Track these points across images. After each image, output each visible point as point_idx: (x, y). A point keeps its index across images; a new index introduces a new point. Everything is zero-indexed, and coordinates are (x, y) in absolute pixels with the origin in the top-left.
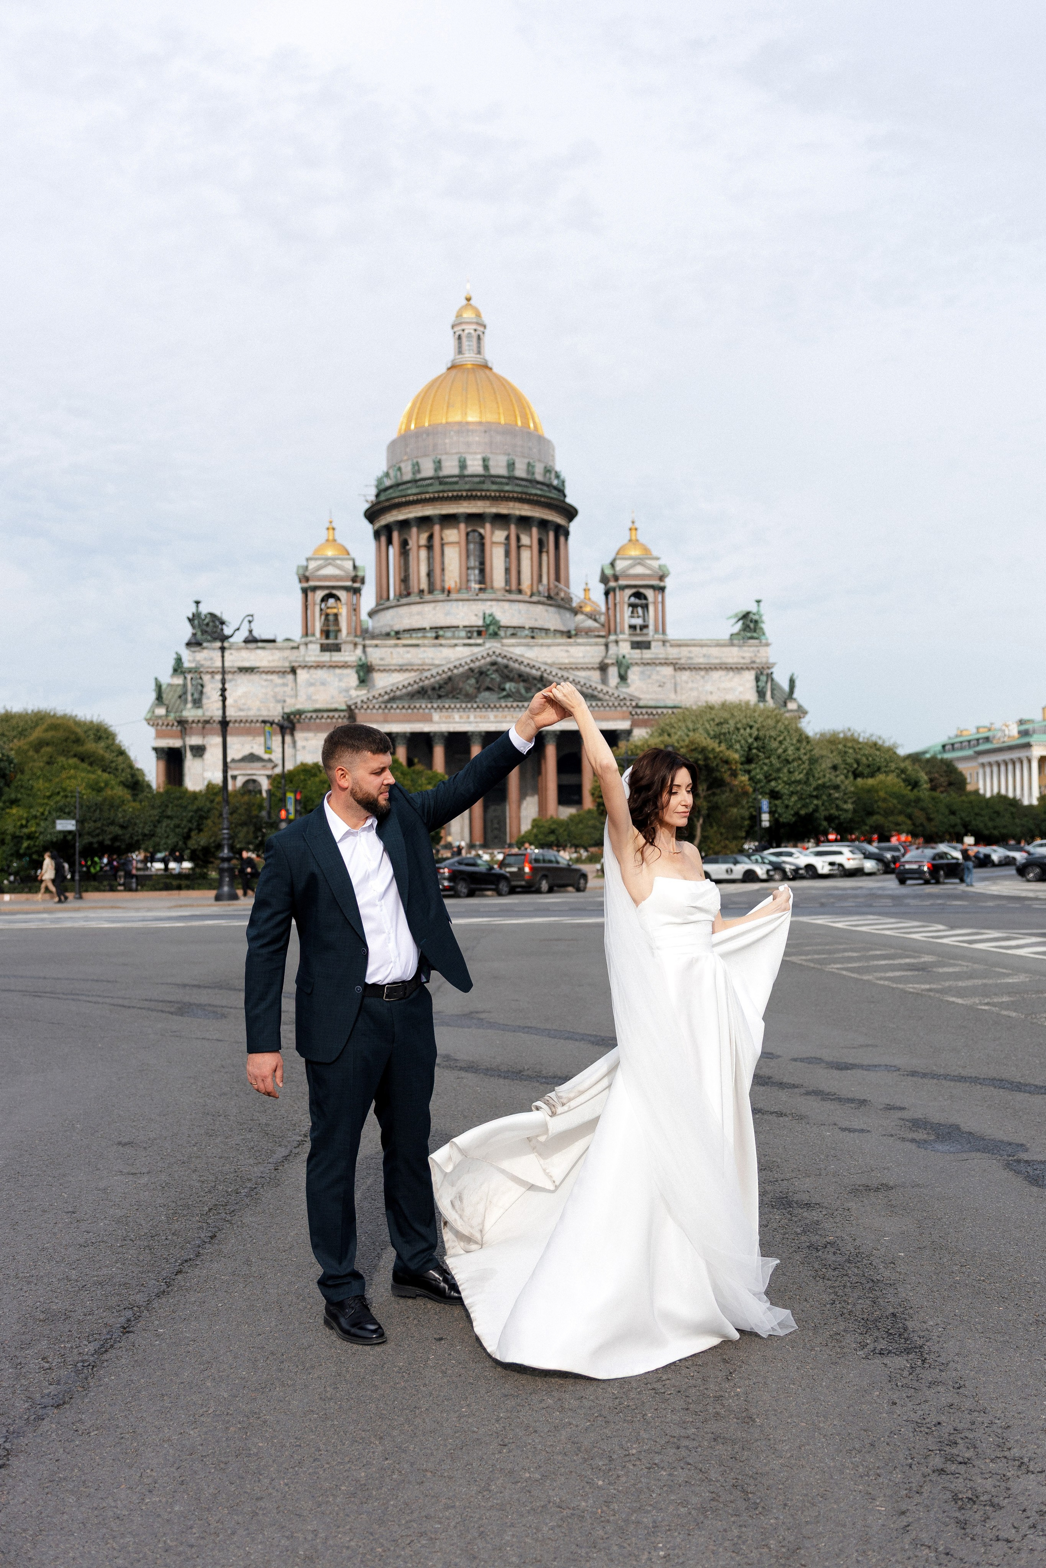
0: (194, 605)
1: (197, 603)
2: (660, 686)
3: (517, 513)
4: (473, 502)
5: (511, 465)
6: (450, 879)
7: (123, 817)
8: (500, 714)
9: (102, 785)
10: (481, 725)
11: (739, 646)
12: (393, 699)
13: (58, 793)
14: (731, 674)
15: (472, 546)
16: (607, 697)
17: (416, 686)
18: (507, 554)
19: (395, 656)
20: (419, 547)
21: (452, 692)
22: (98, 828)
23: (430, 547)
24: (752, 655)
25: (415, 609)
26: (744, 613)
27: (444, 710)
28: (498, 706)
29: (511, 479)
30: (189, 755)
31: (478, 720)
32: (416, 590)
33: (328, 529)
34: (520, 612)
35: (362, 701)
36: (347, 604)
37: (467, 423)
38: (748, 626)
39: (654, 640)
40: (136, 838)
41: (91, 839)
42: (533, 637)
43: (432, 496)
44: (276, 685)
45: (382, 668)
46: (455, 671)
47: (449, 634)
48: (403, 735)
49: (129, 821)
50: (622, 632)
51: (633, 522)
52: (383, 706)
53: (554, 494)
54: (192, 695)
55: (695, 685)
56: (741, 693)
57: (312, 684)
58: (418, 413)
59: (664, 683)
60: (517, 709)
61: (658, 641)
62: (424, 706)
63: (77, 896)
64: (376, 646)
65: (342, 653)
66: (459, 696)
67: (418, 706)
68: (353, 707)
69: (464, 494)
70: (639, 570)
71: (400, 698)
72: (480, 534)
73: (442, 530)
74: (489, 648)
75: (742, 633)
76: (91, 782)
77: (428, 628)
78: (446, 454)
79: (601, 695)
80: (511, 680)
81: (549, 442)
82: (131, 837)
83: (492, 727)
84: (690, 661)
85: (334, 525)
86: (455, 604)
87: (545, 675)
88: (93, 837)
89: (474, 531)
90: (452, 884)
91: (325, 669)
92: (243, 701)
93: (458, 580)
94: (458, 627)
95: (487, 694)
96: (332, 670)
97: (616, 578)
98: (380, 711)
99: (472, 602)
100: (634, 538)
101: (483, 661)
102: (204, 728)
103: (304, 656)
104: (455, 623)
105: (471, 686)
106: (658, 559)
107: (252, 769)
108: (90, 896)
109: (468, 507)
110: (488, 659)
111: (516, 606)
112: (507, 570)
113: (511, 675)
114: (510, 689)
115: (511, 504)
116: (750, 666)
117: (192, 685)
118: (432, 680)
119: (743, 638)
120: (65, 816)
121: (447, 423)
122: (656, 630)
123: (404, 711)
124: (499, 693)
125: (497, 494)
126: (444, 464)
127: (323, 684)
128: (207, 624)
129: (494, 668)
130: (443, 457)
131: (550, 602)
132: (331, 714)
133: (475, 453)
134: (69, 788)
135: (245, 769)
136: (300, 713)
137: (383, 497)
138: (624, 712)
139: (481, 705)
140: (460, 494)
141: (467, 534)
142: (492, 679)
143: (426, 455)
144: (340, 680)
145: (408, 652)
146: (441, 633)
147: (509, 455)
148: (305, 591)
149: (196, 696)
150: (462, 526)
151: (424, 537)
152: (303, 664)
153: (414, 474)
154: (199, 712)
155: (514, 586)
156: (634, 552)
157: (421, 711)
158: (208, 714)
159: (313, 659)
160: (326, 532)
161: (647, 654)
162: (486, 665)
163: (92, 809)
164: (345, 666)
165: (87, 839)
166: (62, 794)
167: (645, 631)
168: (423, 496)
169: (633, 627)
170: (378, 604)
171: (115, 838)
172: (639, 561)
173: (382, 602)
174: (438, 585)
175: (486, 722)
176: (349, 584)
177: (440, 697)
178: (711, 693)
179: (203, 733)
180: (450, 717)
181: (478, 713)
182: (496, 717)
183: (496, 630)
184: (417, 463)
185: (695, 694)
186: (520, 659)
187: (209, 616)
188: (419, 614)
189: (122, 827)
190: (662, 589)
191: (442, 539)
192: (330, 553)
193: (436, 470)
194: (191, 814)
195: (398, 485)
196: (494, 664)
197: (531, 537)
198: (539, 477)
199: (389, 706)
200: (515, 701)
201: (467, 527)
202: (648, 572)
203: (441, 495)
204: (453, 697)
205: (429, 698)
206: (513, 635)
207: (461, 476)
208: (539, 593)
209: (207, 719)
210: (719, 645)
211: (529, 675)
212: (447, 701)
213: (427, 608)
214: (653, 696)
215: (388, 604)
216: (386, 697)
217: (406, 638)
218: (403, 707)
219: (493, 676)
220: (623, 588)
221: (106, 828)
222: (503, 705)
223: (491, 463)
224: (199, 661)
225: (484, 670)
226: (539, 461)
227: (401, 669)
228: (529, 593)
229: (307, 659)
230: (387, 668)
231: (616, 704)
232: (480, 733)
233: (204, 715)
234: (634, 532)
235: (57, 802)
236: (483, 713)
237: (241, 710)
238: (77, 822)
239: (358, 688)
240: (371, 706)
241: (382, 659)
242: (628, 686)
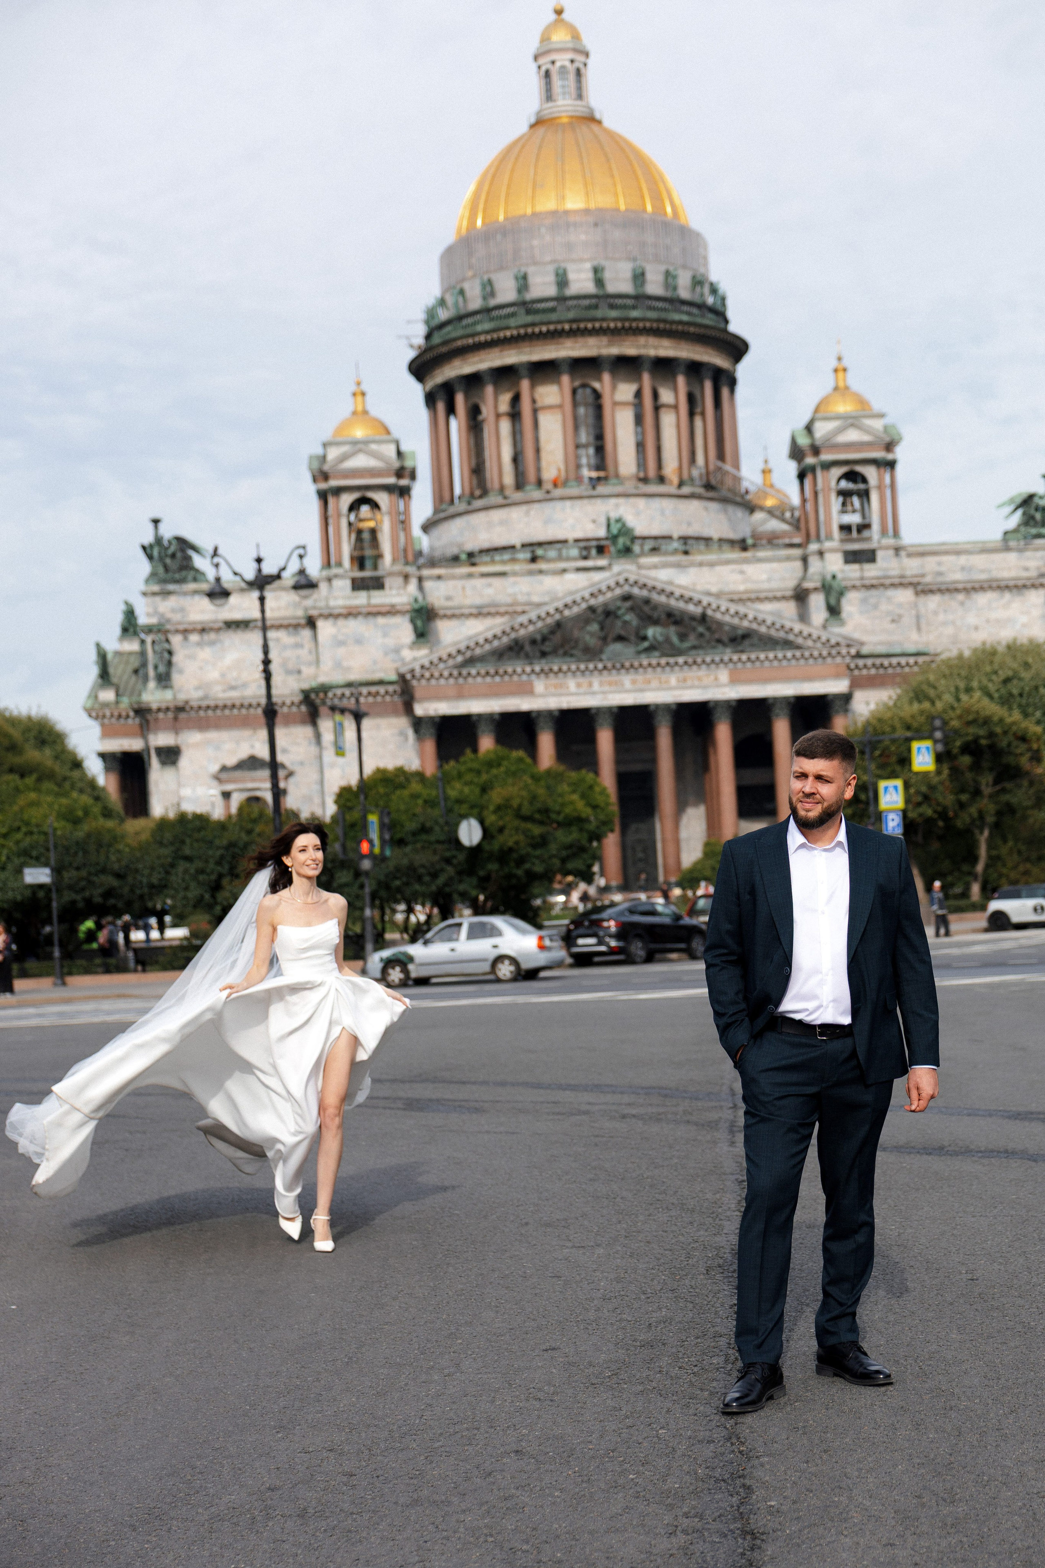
0: (150, 527)
1: (156, 522)
2: (893, 621)
3: (652, 352)
4: (581, 340)
5: (639, 277)
6: (618, 936)
7: (119, 861)
8: (640, 677)
9: (80, 813)
10: (610, 696)
11: (1020, 551)
12: (471, 661)
13: (19, 829)
14: (1007, 596)
15: (582, 410)
16: (810, 643)
17: (505, 640)
18: (639, 420)
19: (469, 592)
20: (498, 416)
21: (562, 646)
22: (82, 879)
23: (515, 415)
24: (1041, 563)
25: (496, 515)
26: (1025, 496)
27: (552, 675)
28: (636, 664)
29: (640, 298)
30: (155, 762)
31: (606, 688)
32: (496, 485)
33: (354, 394)
34: (663, 513)
35: (422, 667)
36: (390, 513)
37: (567, 212)
38: (1033, 518)
39: (881, 548)
40: (138, 892)
41: (74, 896)
42: (686, 553)
43: (515, 332)
44: (285, 647)
45: (449, 612)
46: (567, 613)
47: (552, 553)
48: (489, 718)
49: (127, 866)
50: (829, 537)
51: (839, 359)
52: (455, 673)
53: (709, 320)
54: (156, 667)
55: (950, 617)
56: (1024, 625)
57: (341, 643)
58: (486, 201)
59: (900, 616)
60: (668, 669)
61: (887, 548)
62: (519, 670)
63: (59, 982)
64: (439, 577)
65: (387, 591)
66: (575, 652)
67: (510, 670)
68: (408, 677)
69: (567, 327)
70: (852, 436)
71: (481, 659)
72: (595, 391)
73: (533, 386)
74: (619, 574)
75: (1023, 529)
76: (63, 809)
77: (518, 545)
78: (535, 263)
79: (800, 641)
80: (656, 622)
81: (698, 235)
82: (132, 891)
83: (629, 699)
84: (940, 579)
85: (364, 387)
86: (558, 505)
87: (709, 612)
88: (77, 892)
89: (584, 386)
90: (621, 944)
91: (360, 618)
92: (235, 674)
93: (562, 467)
94: (565, 542)
95: (617, 647)
96: (371, 620)
97: (816, 450)
98: (452, 681)
99: (586, 501)
100: (841, 384)
101: (609, 595)
102: (176, 719)
103: (327, 599)
104: (561, 536)
105: (592, 634)
106: (881, 416)
107: (253, 780)
108: (78, 981)
109: (573, 349)
110: (618, 592)
111: (657, 503)
112: (640, 446)
113: (655, 615)
114: (654, 637)
115: (642, 340)
116: (1037, 582)
117: (154, 652)
118: (531, 628)
119: (1025, 538)
120: (33, 862)
121: (534, 214)
122: (884, 532)
123: (488, 679)
124: (637, 645)
125: (619, 325)
126: (532, 280)
127: (359, 641)
128: (173, 556)
129: (628, 604)
130: (531, 270)
131: (711, 494)
132: (373, 689)
133: (581, 260)
134: (34, 821)
135: (243, 781)
136: (324, 689)
137: (437, 339)
138: (838, 665)
139: (609, 665)
140: (559, 327)
141: (574, 392)
142: (625, 622)
143: (501, 268)
144: (385, 635)
145: (490, 585)
146: (540, 552)
147: (635, 260)
148: (323, 496)
149: (162, 669)
150: (565, 379)
151: (505, 399)
152: (326, 612)
153: (485, 298)
154: (168, 695)
155: (652, 472)
156: (843, 407)
157: (515, 678)
158: (182, 697)
159: (341, 602)
160: (351, 399)
161: (871, 571)
162: (614, 600)
163: (72, 851)
164: (391, 611)
165: (68, 896)
166: (24, 829)
167: (866, 533)
168: (501, 334)
169: (845, 528)
170: (436, 511)
171: (109, 893)
172: (851, 421)
173: (444, 506)
174: (531, 476)
175: (620, 692)
176: (392, 480)
177: (544, 654)
178: (976, 628)
179: (176, 725)
180: (561, 686)
181: (606, 677)
182: (634, 682)
183: (628, 543)
184: (490, 282)
185: (949, 630)
186: (669, 589)
187: (174, 542)
188: (502, 523)
189: (119, 876)
190: (891, 465)
191: (534, 401)
192: (359, 433)
193: (520, 291)
194: (219, 853)
195: (460, 318)
196: (627, 598)
197: (675, 390)
198: (684, 294)
199: (464, 672)
200: (664, 655)
201: (573, 380)
202: (866, 438)
203: (530, 330)
204: (565, 654)
205: (527, 657)
206: (655, 550)
207: (561, 299)
208: (692, 479)
209: (181, 704)
210: (985, 549)
211: (683, 613)
212: (556, 660)
213: (515, 514)
214: (883, 637)
215: (452, 510)
216: (460, 659)
217: (486, 563)
218: (487, 673)
219: (627, 617)
220: (827, 466)
221: (95, 879)
222: (645, 662)
223: (607, 275)
224: (162, 615)
225: (612, 607)
226: (684, 267)
227: (480, 613)
228: (675, 480)
229: (332, 603)
230: (457, 612)
231: (825, 653)
232: (609, 709)
233: (175, 698)
234: (841, 374)
235: (18, 842)
236: (614, 677)
237: (233, 688)
238: (53, 870)
239: (414, 645)
240: (436, 674)
241: (448, 598)
242: (842, 623)
